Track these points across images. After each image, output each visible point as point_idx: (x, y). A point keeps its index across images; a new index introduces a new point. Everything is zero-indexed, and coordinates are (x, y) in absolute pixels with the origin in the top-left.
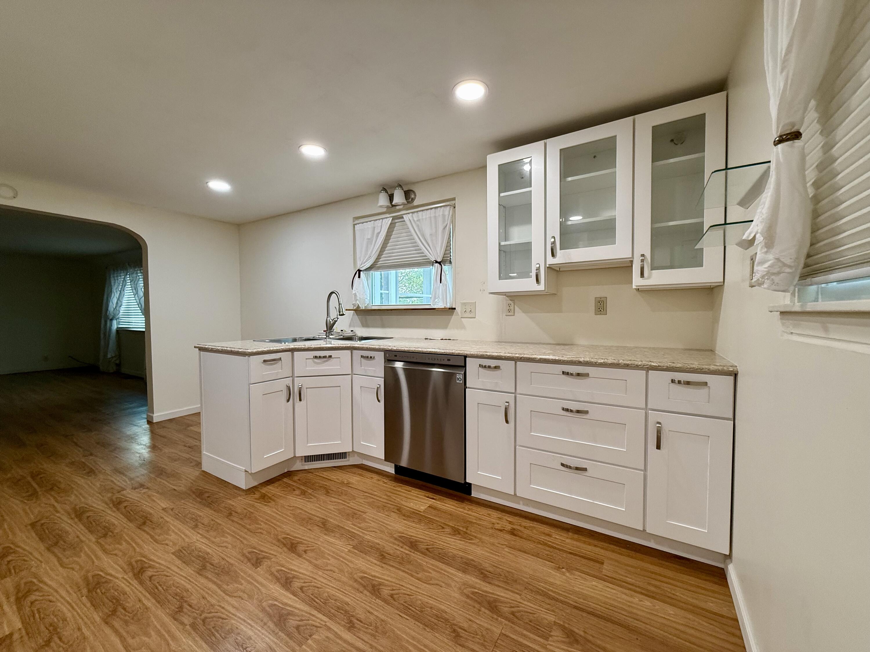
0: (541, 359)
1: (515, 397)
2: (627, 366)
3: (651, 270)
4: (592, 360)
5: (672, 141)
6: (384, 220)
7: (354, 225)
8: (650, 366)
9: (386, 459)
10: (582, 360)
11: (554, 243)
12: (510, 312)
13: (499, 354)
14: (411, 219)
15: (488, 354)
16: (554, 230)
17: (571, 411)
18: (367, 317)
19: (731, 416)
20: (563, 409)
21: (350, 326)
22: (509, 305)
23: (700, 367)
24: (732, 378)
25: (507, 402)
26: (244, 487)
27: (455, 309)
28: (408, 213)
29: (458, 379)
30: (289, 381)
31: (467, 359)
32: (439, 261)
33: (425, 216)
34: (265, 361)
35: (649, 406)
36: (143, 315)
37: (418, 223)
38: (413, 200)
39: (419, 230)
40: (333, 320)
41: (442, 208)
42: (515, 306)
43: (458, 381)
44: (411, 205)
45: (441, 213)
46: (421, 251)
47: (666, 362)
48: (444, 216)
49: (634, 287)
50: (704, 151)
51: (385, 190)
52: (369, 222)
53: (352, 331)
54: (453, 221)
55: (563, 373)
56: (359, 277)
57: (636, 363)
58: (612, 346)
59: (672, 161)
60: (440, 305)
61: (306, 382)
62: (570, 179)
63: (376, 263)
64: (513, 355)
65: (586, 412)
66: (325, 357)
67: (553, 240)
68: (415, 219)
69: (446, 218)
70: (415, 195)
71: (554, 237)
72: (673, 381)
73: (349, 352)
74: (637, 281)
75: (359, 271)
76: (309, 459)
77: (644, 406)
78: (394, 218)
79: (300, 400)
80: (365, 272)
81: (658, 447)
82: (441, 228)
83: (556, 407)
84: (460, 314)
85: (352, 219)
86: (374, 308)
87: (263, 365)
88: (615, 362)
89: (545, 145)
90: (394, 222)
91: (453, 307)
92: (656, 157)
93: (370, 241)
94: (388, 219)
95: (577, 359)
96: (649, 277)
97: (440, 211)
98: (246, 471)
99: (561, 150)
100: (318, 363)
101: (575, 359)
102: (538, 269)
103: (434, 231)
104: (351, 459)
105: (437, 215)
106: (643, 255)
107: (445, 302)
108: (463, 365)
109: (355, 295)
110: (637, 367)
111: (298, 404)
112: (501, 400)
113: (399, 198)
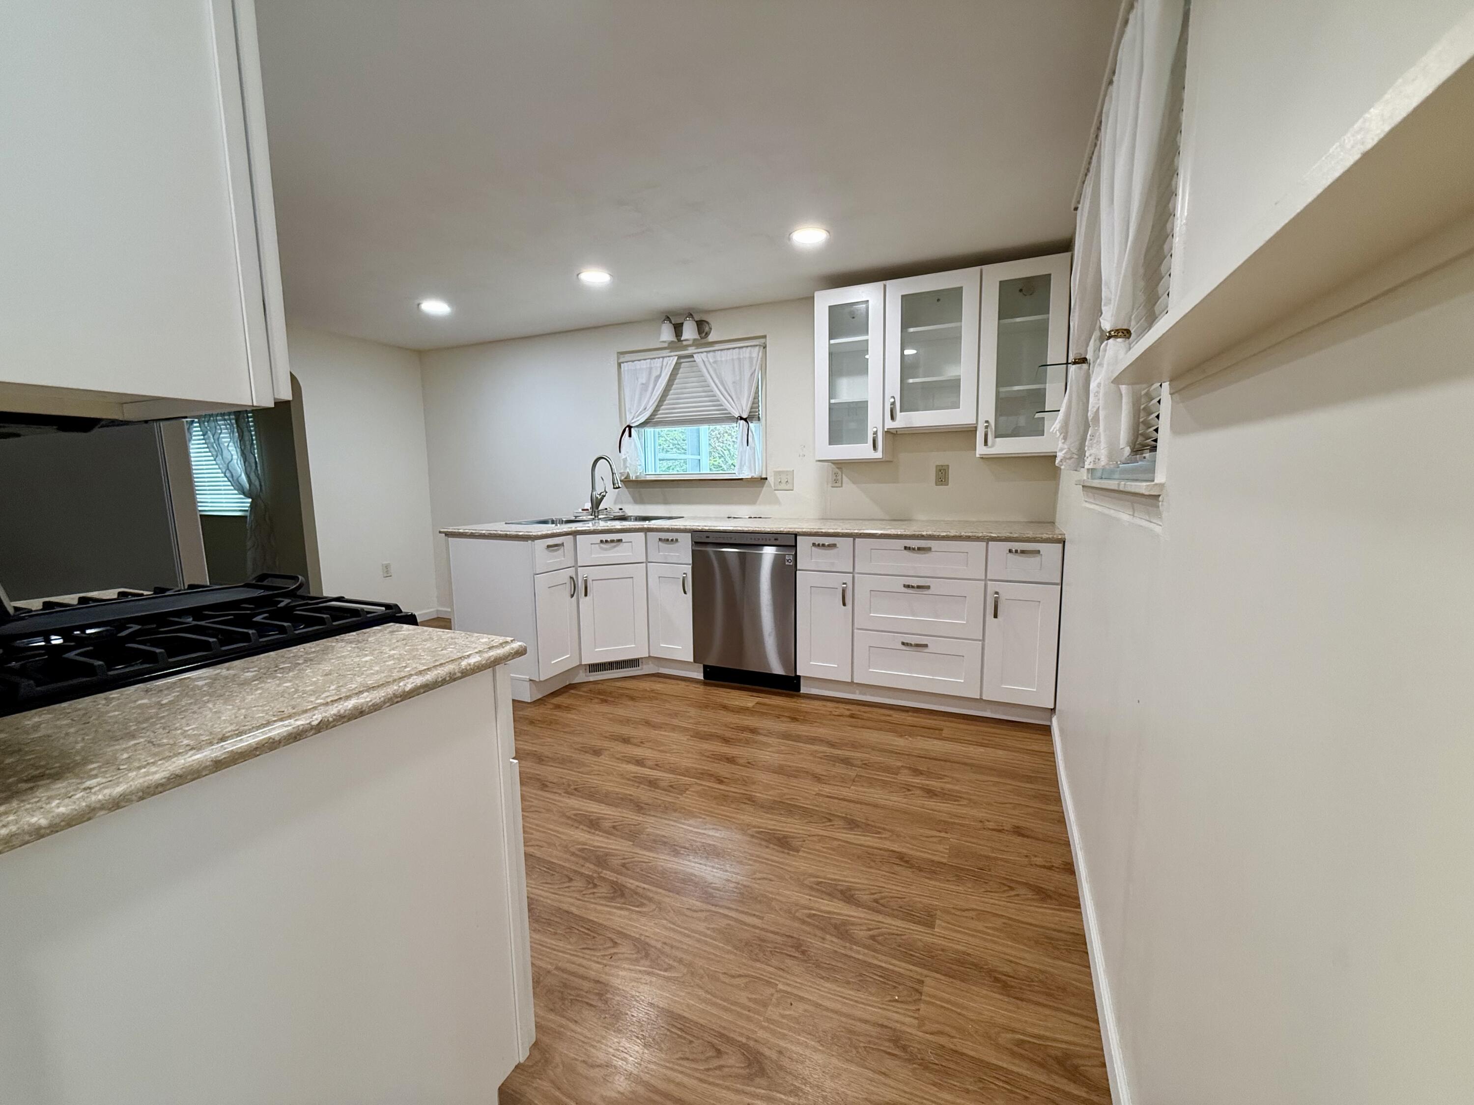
0: (882, 534)
1: (853, 577)
2: (968, 538)
3: (996, 437)
4: (935, 533)
5: (1021, 290)
6: (666, 360)
7: (619, 365)
8: (990, 536)
9: (695, 661)
10: (924, 533)
11: (893, 404)
12: (836, 482)
13: (836, 531)
14: (705, 359)
15: (823, 531)
16: (894, 388)
17: (913, 587)
18: (641, 489)
19: (1059, 581)
20: (905, 586)
21: (615, 503)
22: (836, 474)
23: (1034, 536)
24: (1061, 545)
25: (844, 584)
26: (528, 699)
27: (766, 479)
28: (702, 352)
29: (788, 561)
30: (571, 572)
31: (798, 537)
32: (745, 416)
33: (725, 356)
34: (549, 547)
35: (988, 578)
36: (235, 489)
37: (715, 365)
38: (707, 334)
39: (718, 377)
40: (600, 494)
41: (749, 348)
42: (844, 476)
43: (787, 563)
44: (704, 341)
45: (748, 355)
46: (718, 403)
47: (1005, 534)
48: (751, 358)
49: (978, 456)
50: (1048, 313)
51: (668, 318)
52: (642, 361)
53: (621, 509)
54: (764, 368)
55: (906, 548)
56: (630, 436)
57: (977, 535)
58: (954, 521)
59: (1018, 320)
60: (746, 474)
61: (591, 573)
62: (911, 330)
63: (653, 417)
64: (852, 531)
65: (928, 587)
66: (612, 541)
67: (892, 400)
68: (711, 361)
69: (754, 362)
70: (711, 329)
71: (893, 397)
72: (1010, 551)
73: (642, 534)
74: (981, 450)
75: (630, 427)
76: (595, 668)
77: (984, 578)
78: (680, 357)
79: (586, 595)
80: (636, 429)
81: (996, 616)
82: (747, 375)
83: (897, 584)
84: (773, 486)
85: (616, 355)
86: (649, 478)
87: (546, 552)
88: (957, 534)
89: (885, 286)
90: (679, 361)
91: (764, 476)
92: (1003, 314)
93: (645, 386)
94: (672, 358)
95: (920, 533)
96: (992, 446)
97: (746, 353)
98: (531, 680)
99: (902, 296)
100: (606, 550)
101: (917, 533)
102: (875, 433)
103: (738, 378)
104: (645, 667)
105: (742, 357)
106: (987, 422)
107: (753, 471)
108: (794, 544)
109: (625, 460)
110: (978, 539)
111: (583, 600)
112: (836, 581)
113: (689, 332)
